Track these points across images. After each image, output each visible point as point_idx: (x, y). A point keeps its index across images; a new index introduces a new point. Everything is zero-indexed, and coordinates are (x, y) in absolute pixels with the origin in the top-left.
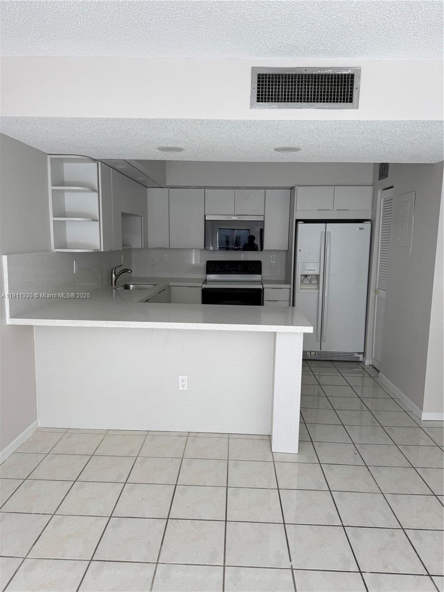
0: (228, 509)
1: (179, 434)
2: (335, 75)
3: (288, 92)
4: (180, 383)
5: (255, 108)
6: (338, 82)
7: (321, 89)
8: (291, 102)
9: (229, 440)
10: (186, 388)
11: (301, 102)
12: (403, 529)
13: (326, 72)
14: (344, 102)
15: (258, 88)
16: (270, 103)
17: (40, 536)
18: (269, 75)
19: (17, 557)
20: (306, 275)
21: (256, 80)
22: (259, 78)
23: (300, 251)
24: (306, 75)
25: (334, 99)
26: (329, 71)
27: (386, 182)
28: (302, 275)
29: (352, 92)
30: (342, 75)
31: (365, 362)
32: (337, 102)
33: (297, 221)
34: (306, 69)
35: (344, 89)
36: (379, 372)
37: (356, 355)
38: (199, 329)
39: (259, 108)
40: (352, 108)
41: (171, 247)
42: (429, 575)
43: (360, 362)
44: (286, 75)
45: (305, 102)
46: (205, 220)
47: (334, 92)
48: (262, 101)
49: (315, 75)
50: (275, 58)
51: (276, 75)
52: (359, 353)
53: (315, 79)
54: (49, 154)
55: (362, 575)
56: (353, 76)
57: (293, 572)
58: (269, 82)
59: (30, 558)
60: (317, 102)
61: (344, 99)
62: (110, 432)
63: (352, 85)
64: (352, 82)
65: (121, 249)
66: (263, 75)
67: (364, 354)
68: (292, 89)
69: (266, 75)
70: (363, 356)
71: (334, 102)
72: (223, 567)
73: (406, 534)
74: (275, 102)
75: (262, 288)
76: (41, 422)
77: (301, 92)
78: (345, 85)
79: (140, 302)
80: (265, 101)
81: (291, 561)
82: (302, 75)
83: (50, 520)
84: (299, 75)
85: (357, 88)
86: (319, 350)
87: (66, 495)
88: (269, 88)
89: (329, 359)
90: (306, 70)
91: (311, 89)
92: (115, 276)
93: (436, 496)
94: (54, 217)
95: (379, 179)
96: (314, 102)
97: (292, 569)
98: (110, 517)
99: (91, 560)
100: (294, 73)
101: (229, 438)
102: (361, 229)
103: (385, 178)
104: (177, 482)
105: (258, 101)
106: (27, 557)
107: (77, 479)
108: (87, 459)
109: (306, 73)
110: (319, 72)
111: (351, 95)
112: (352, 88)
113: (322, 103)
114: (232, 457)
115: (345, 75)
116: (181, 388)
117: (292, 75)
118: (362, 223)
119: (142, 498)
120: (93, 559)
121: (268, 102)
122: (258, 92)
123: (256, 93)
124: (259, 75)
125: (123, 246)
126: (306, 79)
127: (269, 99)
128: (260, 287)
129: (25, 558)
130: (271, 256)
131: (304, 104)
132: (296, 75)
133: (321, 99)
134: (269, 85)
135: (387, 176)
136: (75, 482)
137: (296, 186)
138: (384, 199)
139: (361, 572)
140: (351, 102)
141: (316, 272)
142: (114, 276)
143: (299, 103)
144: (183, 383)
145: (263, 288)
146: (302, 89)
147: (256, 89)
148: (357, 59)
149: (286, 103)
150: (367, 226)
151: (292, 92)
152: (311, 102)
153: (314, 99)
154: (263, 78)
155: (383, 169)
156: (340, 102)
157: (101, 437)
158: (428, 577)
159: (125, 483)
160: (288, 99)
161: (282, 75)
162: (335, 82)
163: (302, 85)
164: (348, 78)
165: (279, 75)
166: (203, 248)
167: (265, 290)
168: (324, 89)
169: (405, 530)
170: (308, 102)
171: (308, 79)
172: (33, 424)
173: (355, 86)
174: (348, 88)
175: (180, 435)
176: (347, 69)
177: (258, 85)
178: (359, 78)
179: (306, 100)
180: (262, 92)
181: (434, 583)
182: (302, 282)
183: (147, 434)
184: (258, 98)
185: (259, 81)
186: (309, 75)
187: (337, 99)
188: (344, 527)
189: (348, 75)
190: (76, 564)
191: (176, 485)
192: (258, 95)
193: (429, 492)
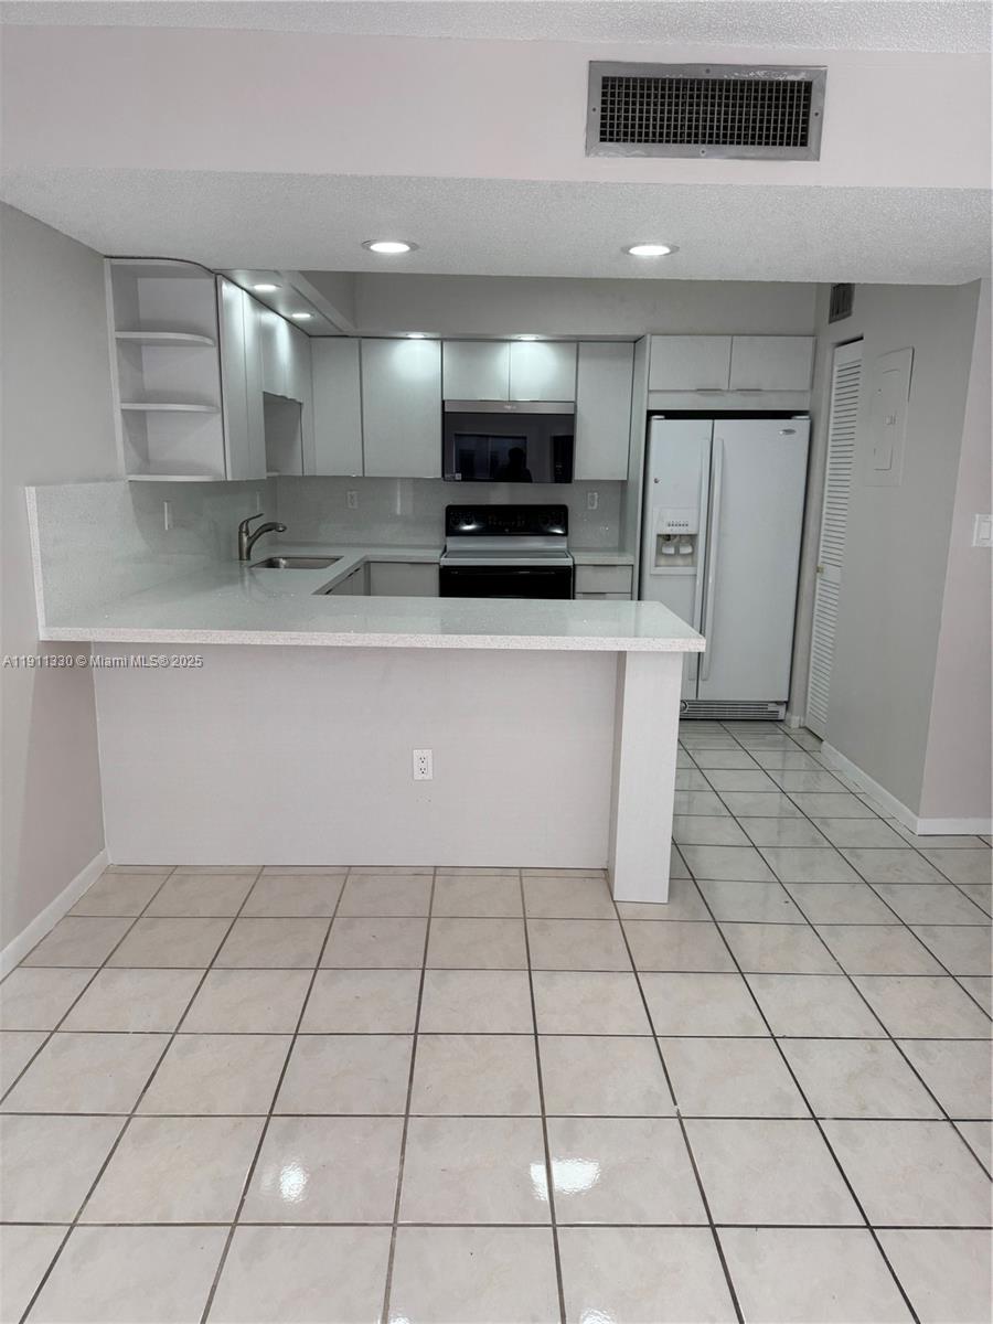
0: (537, 1013)
1: (414, 871)
2: (771, 83)
3: (669, 119)
4: (417, 765)
5: (597, 154)
6: (777, 99)
7: (741, 114)
8: (675, 142)
9: (521, 880)
10: (428, 776)
11: (696, 142)
12: (893, 1040)
13: (752, 75)
14: (788, 144)
15: (603, 110)
16: (629, 144)
17: (153, 1074)
18: (628, 80)
19: (114, 1115)
20: (669, 536)
21: (598, 90)
22: (604, 87)
23: (656, 481)
24: (707, 81)
25: (767, 137)
26: (758, 73)
27: (846, 328)
28: (659, 536)
29: (806, 122)
30: (785, 83)
31: (790, 720)
32: (774, 144)
33: (650, 414)
34: (708, 67)
35: (790, 114)
36: (822, 741)
37: (772, 708)
38: (465, 647)
39: (605, 155)
40: (806, 159)
41: (366, 475)
42: (948, 1119)
43: (781, 721)
44: (664, 81)
45: (704, 142)
46: (444, 413)
47: (769, 121)
48: (611, 140)
49: (728, 82)
50: (640, 42)
51: (642, 80)
52: (777, 703)
53: (728, 90)
54: (106, 257)
55: (818, 1124)
56: (808, 86)
57: (681, 1123)
58: (627, 95)
59: (140, 1116)
60: (732, 143)
61: (789, 137)
62: (266, 871)
63: (807, 106)
64: (808, 99)
65: (265, 478)
66: (614, 79)
67: (787, 703)
68: (676, 113)
69: (621, 79)
70: (787, 709)
71: (767, 144)
72: (540, 1119)
73: (898, 1048)
74: (639, 141)
75: (571, 564)
76: (113, 855)
77: (697, 120)
78: (791, 106)
79: (316, 593)
80: (618, 140)
81: (675, 1104)
82: (700, 82)
83: (169, 1044)
84: (692, 81)
85: (817, 114)
86: (694, 698)
87: (194, 996)
88: (627, 111)
89: (716, 716)
90: (708, 71)
91: (719, 114)
92: (249, 538)
93: (953, 977)
94: (122, 402)
95: (830, 322)
96: (725, 143)
97: (680, 1118)
98: (295, 1035)
99: (270, 1115)
100: (681, 76)
101: (521, 877)
102: (788, 432)
103: (844, 317)
104: (424, 963)
105: (602, 140)
106: (136, 1113)
107: (212, 963)
108: (226, 925)
109: (708, 76)
110: (736, 76)
111: (805, 129)
112: (806, 114)
113: (741, 147)
114: (532, 911)
115: (793, 83)
116: (418, 776)
117: (678, 81)
118: (789, 418)
119: (357, 997)
120: (274, 1113)
121: (625, 141)
122: (603, 118)
123: (600, 121)
124: (605, 79)
125: (268, 471)
126: (707, 90)
127: (626, 134)
128: (567, 562)
129: (130, 1117)
130: (589, 494)
131: (704, 147)
132: (685, 81)
133: (739, 136)
134: (627, 103)
135: (849, 315)
136: (208, 970)
137: (648, 336)
138: (840, 366)
139: (816, 1119)
140: (804, 144)
141: (691, 530)
142: (245, 539)
143: (692, 146)
144: (423, 766)
145: (574, 565)
146: (698, 113)
147: (598, 113)
148: (818, 48)
149: (664, 144)
150: (800, 424)
151: (676, 120)
152: (717, 142)
153: (725, 136)
154: (613, 87)
155: (841, 298)
156: (781, 144)
157: (251, 881)
158: (947, 1123)
159: (316, 970)
160: (668, 135)
161: (657, 80)
162: (770, 99)
163: (698, 105)
164: (799, 91)
165: (649, 80)
166: (439, 476)
167: (578, 569)
168: (747, 114)
169: (897, 1041)
170: (710, 142)
171: (713, 90)
172: (97, 857)
173: (813, 110)
174: (798, 114)
175: (417, 872)
176: (796, 69)
177: (604, 102)
178: (823, 90)
179: (707, 139)
180: (612, 118)
181: (959, 1133)
182: (659, 552)
183: (347, 873)
184: (603, 133)
185: (604, 94)
186: (714, 82)
187: (775, 137)
188: (774, 1038)
189: (800, 83)
190: (240, 1124)
191: (423, 970)
192: (603, 125)
193: (939, 970)
